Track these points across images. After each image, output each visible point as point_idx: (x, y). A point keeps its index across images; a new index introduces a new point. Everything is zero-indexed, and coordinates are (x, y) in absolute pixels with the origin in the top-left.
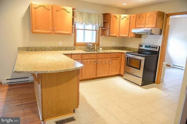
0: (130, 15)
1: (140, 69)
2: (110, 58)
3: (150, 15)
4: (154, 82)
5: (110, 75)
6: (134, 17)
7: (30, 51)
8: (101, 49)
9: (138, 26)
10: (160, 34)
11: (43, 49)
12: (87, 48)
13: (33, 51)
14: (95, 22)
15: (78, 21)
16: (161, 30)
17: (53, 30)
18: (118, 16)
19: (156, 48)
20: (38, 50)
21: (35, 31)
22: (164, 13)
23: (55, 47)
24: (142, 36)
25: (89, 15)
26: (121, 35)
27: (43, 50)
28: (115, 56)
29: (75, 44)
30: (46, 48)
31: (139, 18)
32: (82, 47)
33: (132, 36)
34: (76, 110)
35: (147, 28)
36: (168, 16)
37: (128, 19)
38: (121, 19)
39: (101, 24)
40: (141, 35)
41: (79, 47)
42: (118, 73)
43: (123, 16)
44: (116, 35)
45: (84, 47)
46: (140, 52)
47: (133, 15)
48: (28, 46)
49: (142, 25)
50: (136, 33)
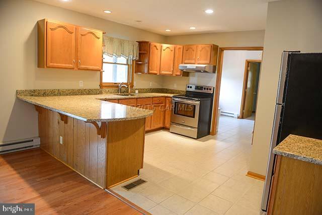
0: (175, 46)
1: (194, 117)
2: (153, 104)
3: (203, 49)
4: (209, 133)
5: (152, 128)
6: (180, 48)
7: (36, 96)
8: (137, 91)
9: (186, 61)
10: (214, 72)
11: (56, 93)
12: (118, 91)
13: (40, 96)
14: (129, 53)
15: (106, 51)
16: (215, 67)
17: (77, 63)
18: (158, 45)
19: (210, 89)
20: (48, 95)
21: (51, 64)
22: (218, 46)
23: (73, 90)
24: (191, 74)
25: (121, 43)
26: (163, 72)
27: (55, 95)
28: (158, 102)
29: (101, 85)
30: (60, 91)
31: (187, 50)
32: (111, 89)
33: (179, 73)
34: (141, 170)
35: (198, 64)
36: (222, 50)
37: (172, 51)
38: (162, 50)
39: (137, 56)
40: (188, 72)
41: (107, 90)
42: (161, 125)
43: (165, 46)
44: (155, 72)
45: (114, 89)
46: (189, 95)
47: (178, 46)
48: (32, 88)
49: (192, 60)
50: (184, 70)
